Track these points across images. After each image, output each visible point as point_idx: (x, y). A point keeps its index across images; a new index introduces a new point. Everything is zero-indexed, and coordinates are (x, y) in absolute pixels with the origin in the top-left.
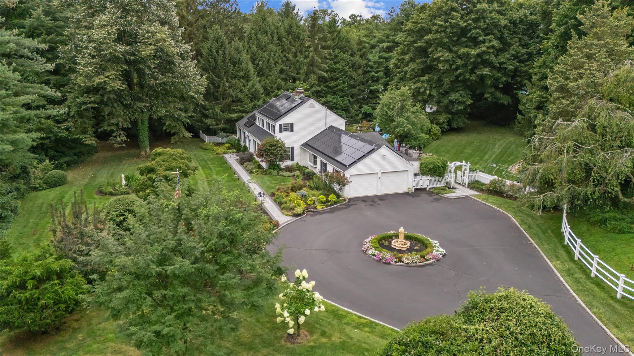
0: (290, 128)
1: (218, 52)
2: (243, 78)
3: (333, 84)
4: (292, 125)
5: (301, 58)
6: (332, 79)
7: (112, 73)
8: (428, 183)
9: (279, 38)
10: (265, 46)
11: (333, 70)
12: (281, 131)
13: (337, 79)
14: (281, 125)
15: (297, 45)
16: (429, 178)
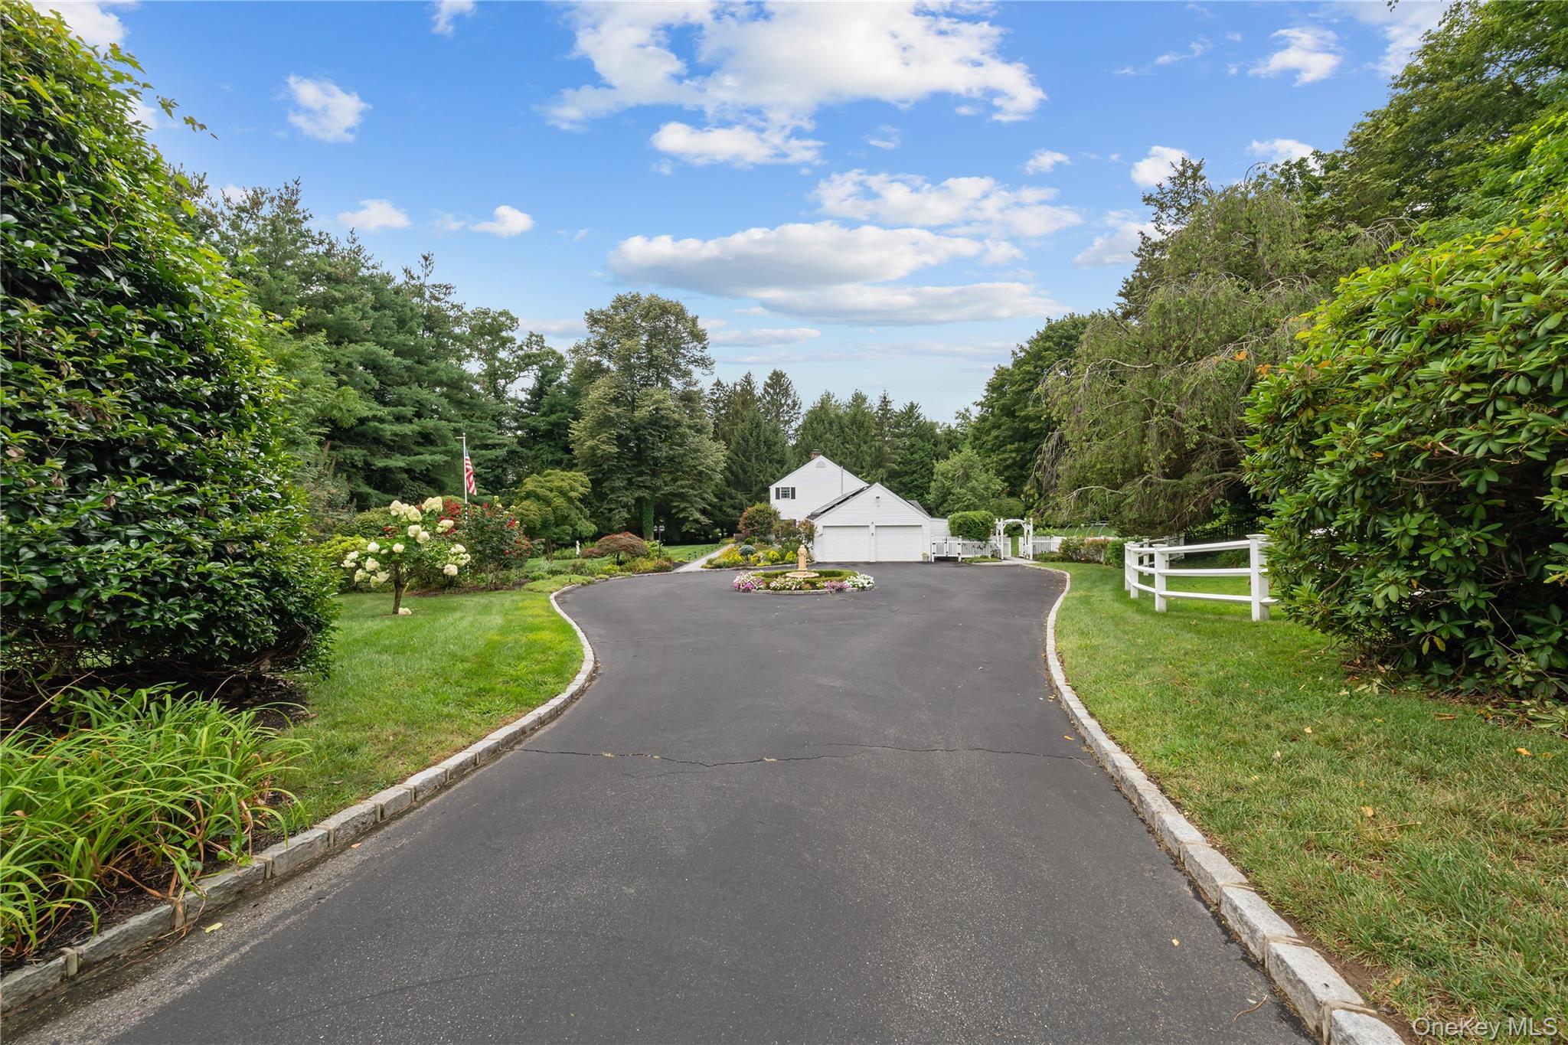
0: (789, 493)
1: (751, 434)
2: (778, 462)
3: (906, 479)
4: (793, 489)
5: (865, 448)
6: (906, 473)
7: (604, 436)
8: (959, 549)
9: (841, 428)
10: (821, 436)
11: (910, 462)
12: (778, 497)
13: (914, 472)
14: (777, 490)
15: (862, 434)
16: (960, 541)
